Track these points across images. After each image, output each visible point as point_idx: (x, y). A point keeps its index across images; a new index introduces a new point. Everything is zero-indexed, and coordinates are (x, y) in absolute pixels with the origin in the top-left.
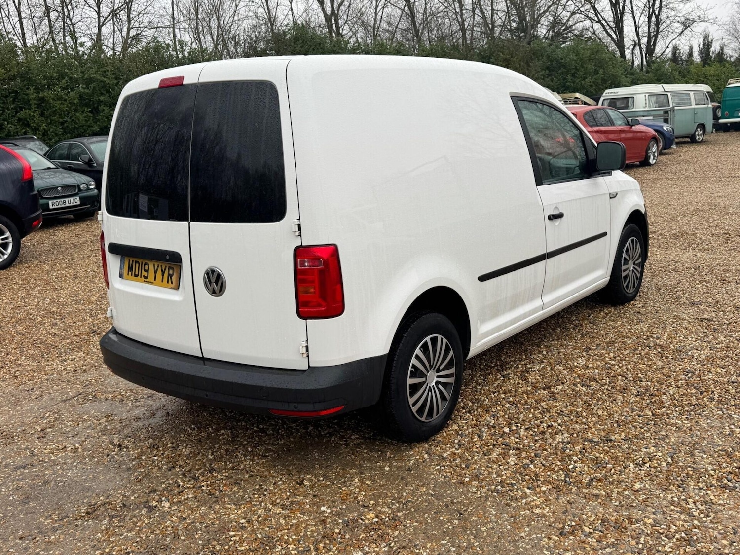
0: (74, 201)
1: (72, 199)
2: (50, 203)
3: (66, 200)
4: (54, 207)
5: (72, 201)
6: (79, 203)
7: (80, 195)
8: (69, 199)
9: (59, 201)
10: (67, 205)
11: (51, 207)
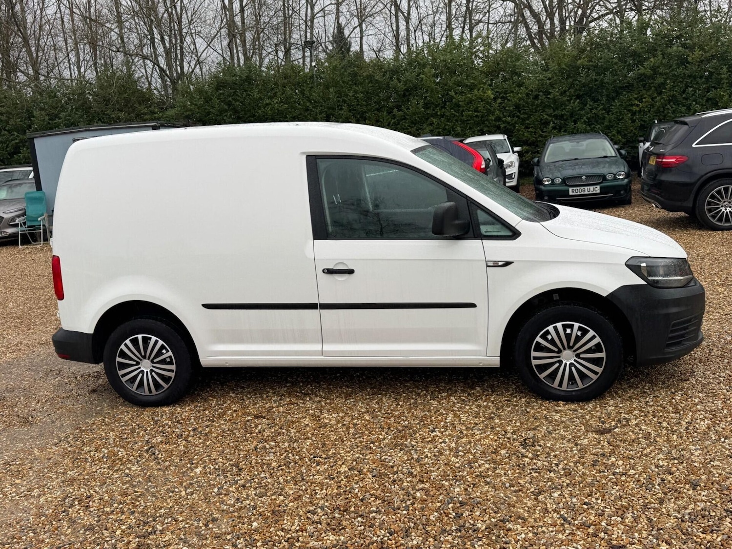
0: (594, 189)
1: (592, 188)
2: (570, 190)
3: (586, 188)
4: (573, 194)
5: (592, 189)
6: (599, 191)
7: (602, 185)
8: (589, 187)
9: (578, 188)
10: (586, 192)
11: (571, 193)
